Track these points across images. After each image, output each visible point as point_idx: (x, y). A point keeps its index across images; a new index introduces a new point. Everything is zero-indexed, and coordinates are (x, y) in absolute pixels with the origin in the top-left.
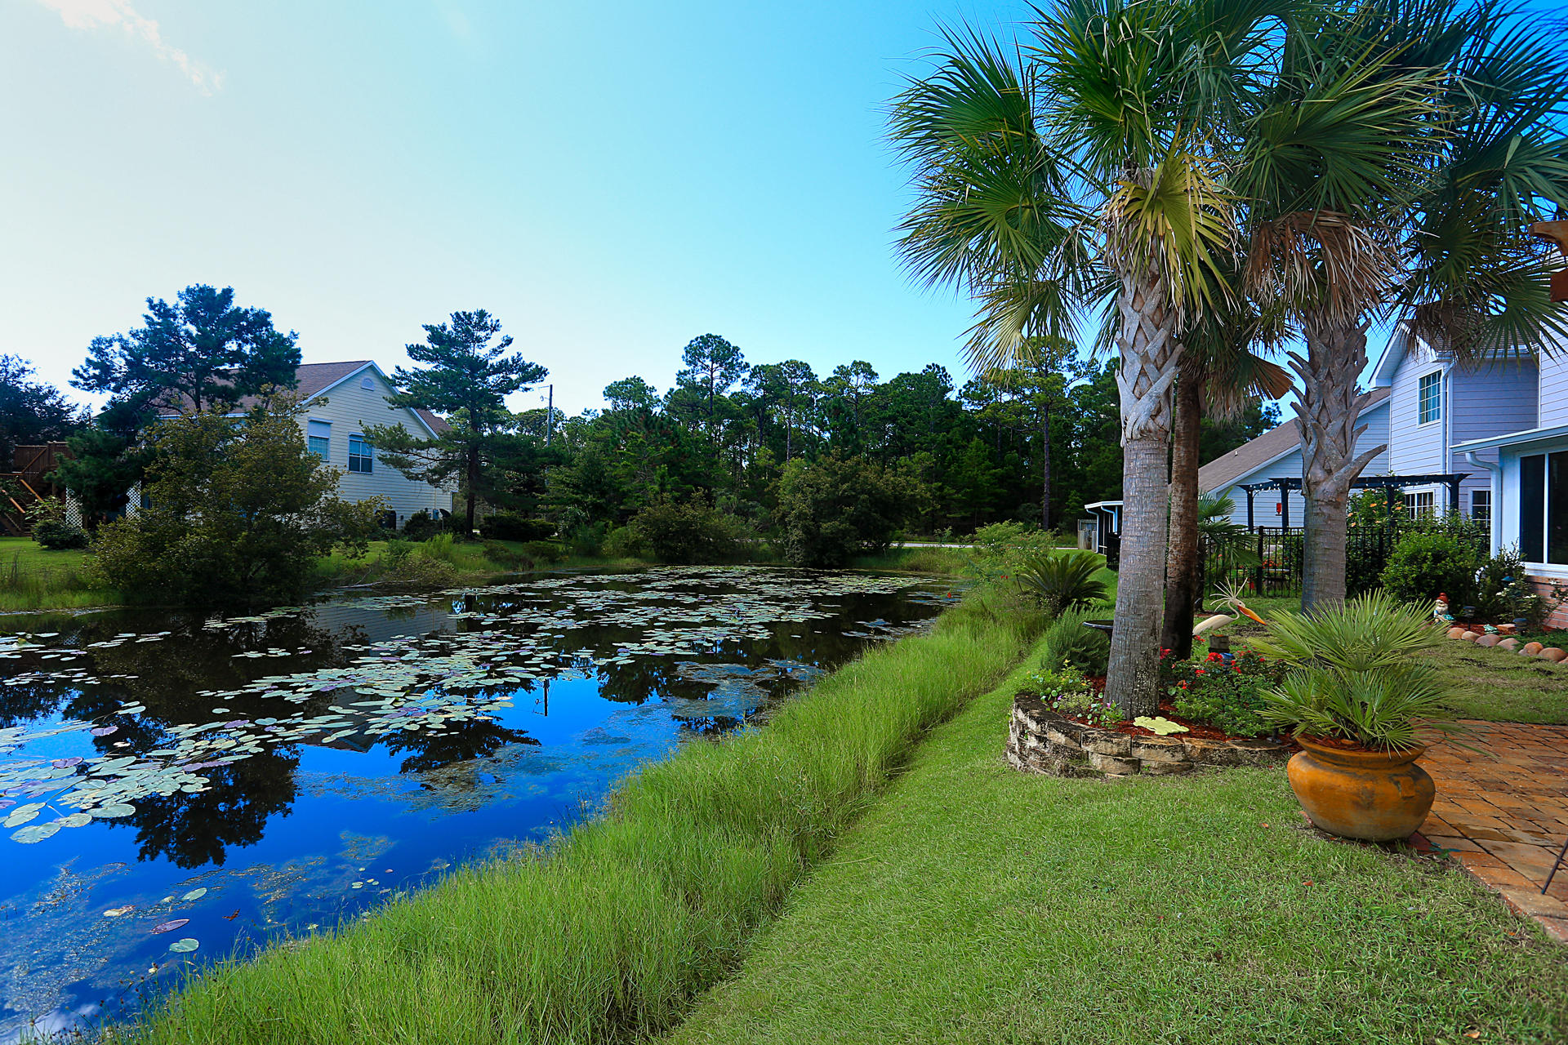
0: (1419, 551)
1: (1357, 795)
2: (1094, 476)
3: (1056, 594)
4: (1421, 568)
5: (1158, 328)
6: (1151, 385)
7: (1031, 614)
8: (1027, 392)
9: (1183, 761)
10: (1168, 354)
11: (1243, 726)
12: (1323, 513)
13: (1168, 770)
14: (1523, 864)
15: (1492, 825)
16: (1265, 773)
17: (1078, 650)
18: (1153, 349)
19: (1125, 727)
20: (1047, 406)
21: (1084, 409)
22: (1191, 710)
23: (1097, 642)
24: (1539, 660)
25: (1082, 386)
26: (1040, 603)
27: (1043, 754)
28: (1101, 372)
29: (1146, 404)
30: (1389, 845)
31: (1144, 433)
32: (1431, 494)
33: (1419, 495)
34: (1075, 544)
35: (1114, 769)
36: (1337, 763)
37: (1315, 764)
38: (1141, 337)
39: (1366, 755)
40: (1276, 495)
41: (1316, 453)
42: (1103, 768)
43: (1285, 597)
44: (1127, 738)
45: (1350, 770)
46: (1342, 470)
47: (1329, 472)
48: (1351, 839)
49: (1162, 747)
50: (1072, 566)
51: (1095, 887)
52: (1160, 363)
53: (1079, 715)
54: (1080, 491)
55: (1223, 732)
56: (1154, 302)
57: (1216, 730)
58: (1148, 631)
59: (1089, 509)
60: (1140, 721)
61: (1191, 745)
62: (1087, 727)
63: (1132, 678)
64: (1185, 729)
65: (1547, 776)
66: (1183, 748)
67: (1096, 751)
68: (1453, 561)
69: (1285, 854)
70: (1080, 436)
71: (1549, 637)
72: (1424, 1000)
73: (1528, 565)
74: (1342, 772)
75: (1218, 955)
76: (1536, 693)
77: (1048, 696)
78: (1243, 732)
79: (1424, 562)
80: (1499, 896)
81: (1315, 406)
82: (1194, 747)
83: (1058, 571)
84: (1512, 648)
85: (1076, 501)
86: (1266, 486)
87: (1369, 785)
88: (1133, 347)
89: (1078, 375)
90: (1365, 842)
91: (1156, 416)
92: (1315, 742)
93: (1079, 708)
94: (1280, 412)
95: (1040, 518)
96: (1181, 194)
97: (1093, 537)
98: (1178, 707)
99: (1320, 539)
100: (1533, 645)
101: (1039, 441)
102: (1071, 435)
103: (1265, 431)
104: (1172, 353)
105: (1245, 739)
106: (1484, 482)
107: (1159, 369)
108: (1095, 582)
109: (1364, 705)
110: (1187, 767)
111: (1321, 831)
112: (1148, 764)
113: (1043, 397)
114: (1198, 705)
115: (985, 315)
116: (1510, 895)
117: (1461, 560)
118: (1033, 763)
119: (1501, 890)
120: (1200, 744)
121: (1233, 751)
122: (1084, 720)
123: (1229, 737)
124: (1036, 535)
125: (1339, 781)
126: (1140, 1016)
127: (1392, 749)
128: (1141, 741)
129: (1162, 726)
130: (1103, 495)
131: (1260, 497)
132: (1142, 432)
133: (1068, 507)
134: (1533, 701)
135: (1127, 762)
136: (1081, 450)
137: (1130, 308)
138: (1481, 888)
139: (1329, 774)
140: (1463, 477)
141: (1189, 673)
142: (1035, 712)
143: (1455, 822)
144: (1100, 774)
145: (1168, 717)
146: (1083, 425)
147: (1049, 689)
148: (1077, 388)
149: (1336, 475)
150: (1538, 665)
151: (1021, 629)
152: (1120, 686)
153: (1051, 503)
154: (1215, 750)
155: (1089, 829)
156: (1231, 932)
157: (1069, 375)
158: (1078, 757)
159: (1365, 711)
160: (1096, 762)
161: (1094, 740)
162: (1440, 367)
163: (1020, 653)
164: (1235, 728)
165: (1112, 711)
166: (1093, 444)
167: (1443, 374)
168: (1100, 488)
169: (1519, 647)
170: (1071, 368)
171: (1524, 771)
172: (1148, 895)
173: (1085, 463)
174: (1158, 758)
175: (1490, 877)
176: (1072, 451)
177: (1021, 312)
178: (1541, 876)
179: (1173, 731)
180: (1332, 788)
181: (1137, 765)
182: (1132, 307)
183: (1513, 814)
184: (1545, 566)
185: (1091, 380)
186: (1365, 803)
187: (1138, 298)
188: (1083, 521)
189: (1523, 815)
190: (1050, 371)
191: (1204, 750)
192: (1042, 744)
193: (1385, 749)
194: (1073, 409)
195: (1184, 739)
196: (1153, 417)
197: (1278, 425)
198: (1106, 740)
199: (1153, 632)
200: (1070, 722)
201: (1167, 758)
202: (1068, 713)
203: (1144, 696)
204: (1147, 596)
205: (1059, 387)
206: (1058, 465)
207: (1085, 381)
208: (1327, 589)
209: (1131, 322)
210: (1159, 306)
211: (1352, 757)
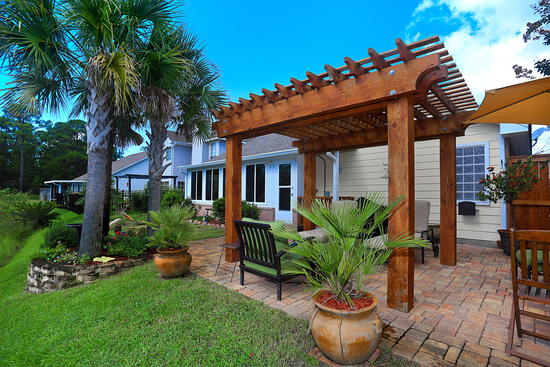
0: (169, 197)
1: (175, 263)
2: (47, 170)
3: (35, 219)
4: (170, 202)
5: (104, 111)
6: (101, 132)
7: (21, 228)
8: (11, 129)
9: (115, 270)
10: (108, 122)
11: (133, 254)
12: (155, 183)
13: (110, 274)
14: (210, 271)
15: (201, 264)
16: (143, 267)
17: (61, 238)
18: (103, 118)
19: (90, 262)
20: (24, 137)
21: (43, 141)
22: (115, 252)
23: (70, 233)
24: (197, 225)
25: (42, 131)
26: (26, 224)
27: (52, 283)
28: (53, 127)
29: (98, 139)
30: (183, 276)
31: (97, 150)
32: (168, 182)
33: (165, 182)
34: (38, 198)
35: (88, 281)
36: (170, 255)
37: (164, 258)
38: (97, 113)
39: (177, 251)
40: (127, 180)
41: (153, 163)
42: (83, 280)
43: (131, 214)
44: (93, 266)
45: (173, 257)
46: (160, 169)
47: (157, 170)
48: (173, 277)
49: (107, 266)
50: (44, 206)
51: (97, 322)
52: (104, 125)
53: (69, 262)
54: (41, 176)
55: (127, 257)
56: (103, 101)
57: (124, 257)
58: (98, 225)
59: (47, 184)
60: (95, 260)
61: (117, 263)
62: (74, 266)
63: (91, 244)
64: (114, 259)
65: (207, 251)
66: (115, 265)
67: (80, 274)
68: (177, 200)
69: (159, 287)
70: (40, 153)
71: (198, 219)
72: (203, 309)
73: (193, 201)
74: (171, 258)
75: (150, 323)
76: (199, 232)
77: (50, 258)
78: (133, 255)
79: (171, 200)
80: (208, 280)
81: (153, 149)
82: (119, 264)
83: (36, 209)
84: (191, 222)
85: (39, 181)
86: (123, 177)
87: (178, 260)
88: (94, 116)
89: (41, 126)
90: (177, 277)
91: (102, 144)
92: (163, 251)
93: (68, 260)
94: (123, 153)
95: (18, 187)
96: (121, 66)
97: (48, 195)
98: (110, 251)
99: (154, 191)
100: (196, 221)
101: (18, 153)
102: (35, 152)
103: (118, 159)
104: (109, 122)
105: (134, 258)
106: (183, 179)
107: (104, 127)
108: (55, 213)
109: (176, 237)
110: (117, 271)
111: (165, 278)
112: (102, 274)
113: (21, 132)
114: (118, 249)
115: (13, 85)
116: (210, 279)
117: (179, 199)
118: (47, 288)
119: (208, 278)
120: (120, 262)
121: (132, 262)
122: (72, 263)
123: (129, 258)
124: (19, 194)
125: (170, 261)
126: (131, 353)
127: (184, 248)
128: (99, 266)
129: (105, 260)
130: (52, 178)
131: (121, 180)
132: (97, 149)
133: (34, 182)
134: (199, 234)
135: (93, 275)
136: (41, 158)
137: (93, 101)
138: (204, 279)
139: (167, 259)
140: (177, 177)
141: (110, 240)
142: (46, 266)
143: (194, 266)
144: (82, 283)
145: (106, 256)
146: (41, 148)
147: (50, 255)
148: (38, 131)
149: (158, 171)
150: (198, 226)
151: (17, 236)
152: (86, 248)
153: (24, 181)
154: (126, 263)
155: (86, 303)
156: (151, 314)
157: (36, 125)
158: (71, 279)
159: (176, 238)
160: (80, 279)
161: (79, 270)
162: (171, 145)
163: (17, 247)
164: (131, 255)
165: (84, 258)
166: (47, 156)
167: (172, 148)
168: (51, 175)
169: (193, 222)
170: (37, 122)
171: (203, 251)
172: (120, 315)
173: (42, 164)
174: (106, 271)
175: (205, 276)
176: (35, 159)
177: (36, 89)
178: (214, 272)
179: (109, 260)
180: (168, 263)
181: (97, 276)
182: (94, 101)
183: (204, 260)
184: (196, 201)
185: (47, 129)
186: (177, 265)
187: (97, 98)
188: (43, 189)
189: (206, 260)
190: (25, 121)
191: (122, 264)
192: (51, 278)
193: (182, 248)
194: (37, 141)
195: (114, 262)
196: (101, 144)
197: (123, 157)
198: (84, 269)
199: (100, 225)
200: (65, 266)
201: (109, 270)
202: (64, 263)
203: (96, 250)
204: (97, 212)
205: (31, 129)
206: (28, 164)
207: (45, 129)
208: (156, 207)
209: (94, 107)
210: (105, 104)
211: (174, 253)
